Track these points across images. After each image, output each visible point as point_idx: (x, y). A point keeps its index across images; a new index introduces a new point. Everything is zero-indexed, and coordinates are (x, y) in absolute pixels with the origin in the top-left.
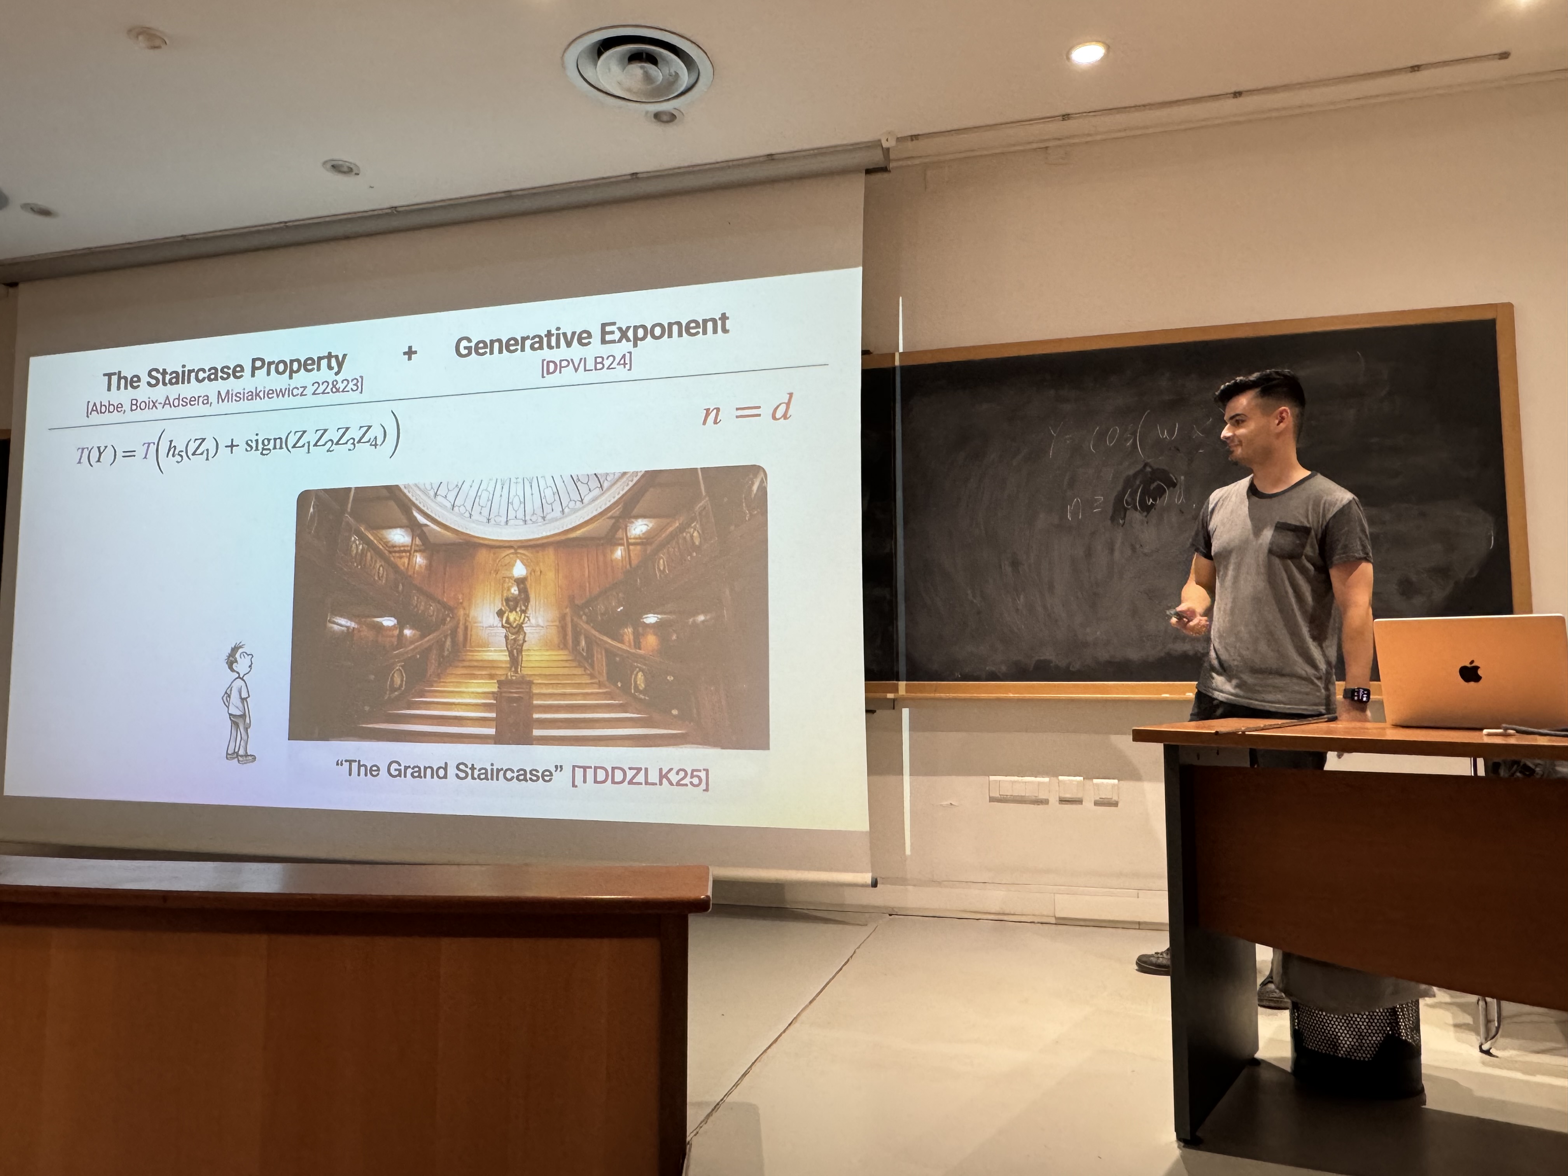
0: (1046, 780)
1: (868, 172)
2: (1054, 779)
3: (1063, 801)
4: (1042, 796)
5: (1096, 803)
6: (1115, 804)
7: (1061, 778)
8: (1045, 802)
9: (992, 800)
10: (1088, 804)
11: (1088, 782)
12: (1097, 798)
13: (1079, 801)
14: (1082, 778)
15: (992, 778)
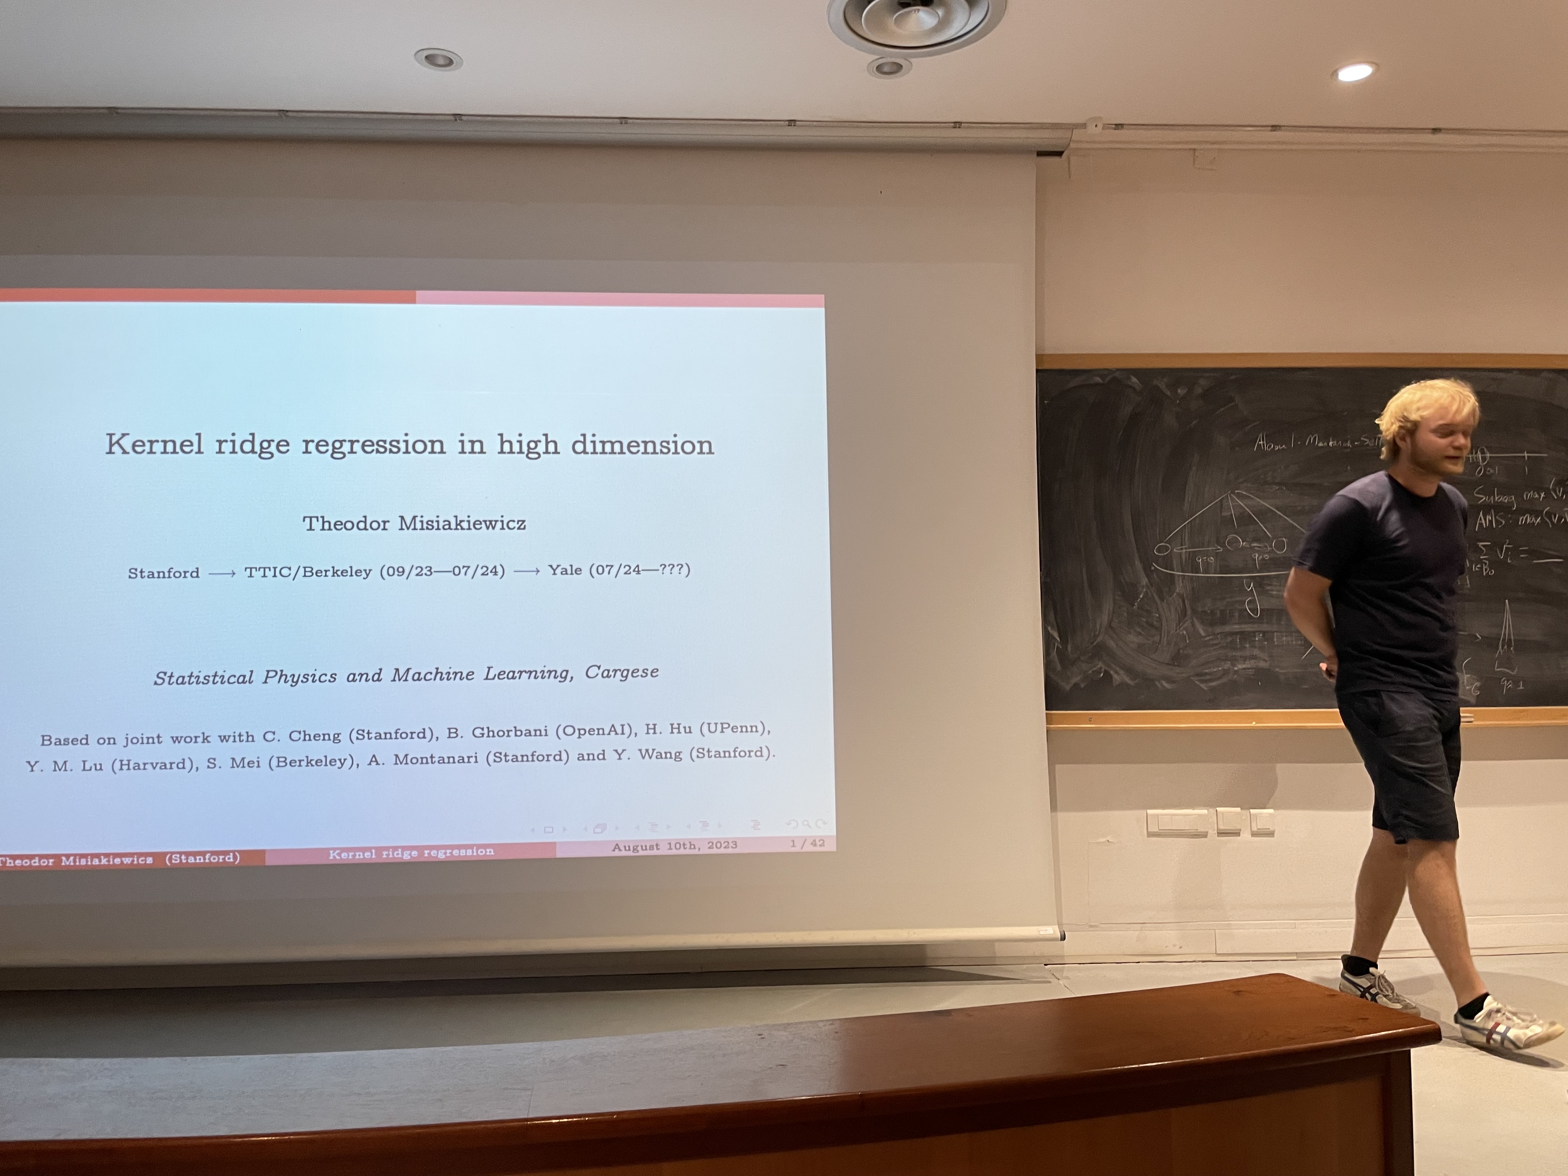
0: (1205, 812)
1: (1040, 154)
2: (1212, 811)
3: (1221, 833)
4: (1201, 829)
5: (1254, 834)
6: (1271, 834)
7: (1218, 809)
8: (1205, 835)
9: (1150, 835)
10: (1246, 835)
11: (1244, 812)
12: (1255, 829)
13: (1237, 833)
14: (1239, 809)
15: (1150, 812)
